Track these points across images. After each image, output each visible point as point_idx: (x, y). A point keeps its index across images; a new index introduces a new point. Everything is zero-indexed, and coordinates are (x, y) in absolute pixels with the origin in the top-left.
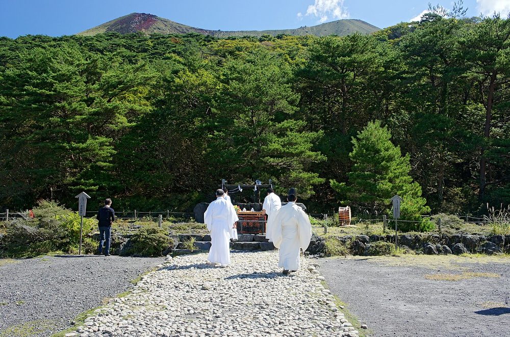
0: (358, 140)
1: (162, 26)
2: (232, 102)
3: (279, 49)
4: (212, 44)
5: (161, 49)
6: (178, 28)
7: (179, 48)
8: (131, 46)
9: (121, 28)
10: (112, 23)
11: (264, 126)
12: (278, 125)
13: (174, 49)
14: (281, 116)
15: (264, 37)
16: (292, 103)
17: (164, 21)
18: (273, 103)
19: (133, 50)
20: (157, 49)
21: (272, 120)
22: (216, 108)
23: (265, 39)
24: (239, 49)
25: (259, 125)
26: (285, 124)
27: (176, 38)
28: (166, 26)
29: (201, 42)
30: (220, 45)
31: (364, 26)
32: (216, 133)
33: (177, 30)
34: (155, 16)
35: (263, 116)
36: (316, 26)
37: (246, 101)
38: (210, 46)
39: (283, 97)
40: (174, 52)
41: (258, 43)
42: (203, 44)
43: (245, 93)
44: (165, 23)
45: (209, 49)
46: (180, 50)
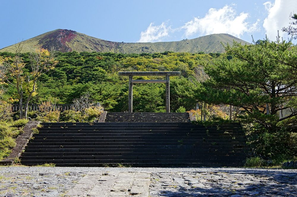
0: (177, 111)
1: (80, 39)
2: (145, 101)
3: (165, 64)
4: (123, 60)
5: (91, 63)
6: (92, 41)
7: (103, 63)
8: (71, 61)
9: (50, 41)
10: (42, 37)
11: (154, 108)
12: (158, 108)
13: (99, 64)
14: (158, 105)
15: (156, 54)
16: (161, 102)
17: (82, 35)
18: (156, 102)
19: (72, 64)
20: (88, 64)
21: (156, 106)
22: (141, 103)
23: (156, 56)
24: (140, 64)
25: (152, 108)
26: (160, 107)
27: (99, 56)
28: (83, 39)
29: (115, 58)
30: (128, 61)
31: (230, 38)
32: (141, 110)
33: (91, 42)
34: (75, 32)
35: (154, 105)
36: (195, 39)
37: (149, 101)
38: (121, 61)
39: (159, 100)
40: (100, 66)
41: (152, 59)
42: (116, 59)
43: (149, 99)
44: (83, 37)
45: (121, 63)
46: (103, 65)
